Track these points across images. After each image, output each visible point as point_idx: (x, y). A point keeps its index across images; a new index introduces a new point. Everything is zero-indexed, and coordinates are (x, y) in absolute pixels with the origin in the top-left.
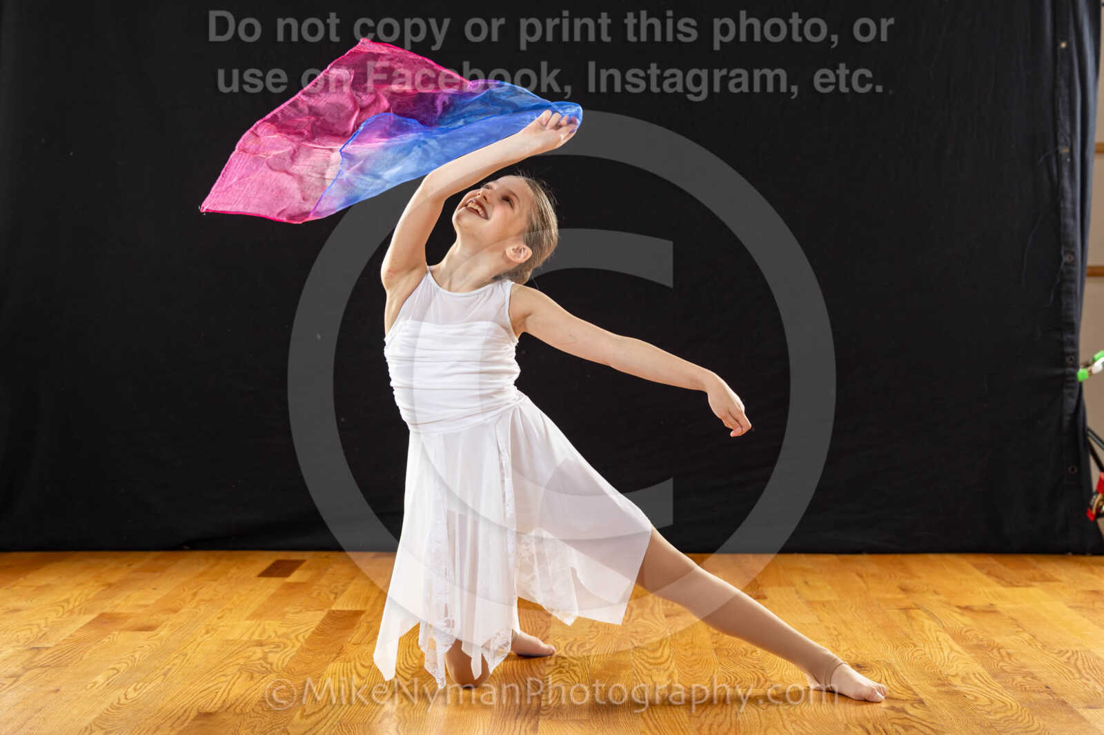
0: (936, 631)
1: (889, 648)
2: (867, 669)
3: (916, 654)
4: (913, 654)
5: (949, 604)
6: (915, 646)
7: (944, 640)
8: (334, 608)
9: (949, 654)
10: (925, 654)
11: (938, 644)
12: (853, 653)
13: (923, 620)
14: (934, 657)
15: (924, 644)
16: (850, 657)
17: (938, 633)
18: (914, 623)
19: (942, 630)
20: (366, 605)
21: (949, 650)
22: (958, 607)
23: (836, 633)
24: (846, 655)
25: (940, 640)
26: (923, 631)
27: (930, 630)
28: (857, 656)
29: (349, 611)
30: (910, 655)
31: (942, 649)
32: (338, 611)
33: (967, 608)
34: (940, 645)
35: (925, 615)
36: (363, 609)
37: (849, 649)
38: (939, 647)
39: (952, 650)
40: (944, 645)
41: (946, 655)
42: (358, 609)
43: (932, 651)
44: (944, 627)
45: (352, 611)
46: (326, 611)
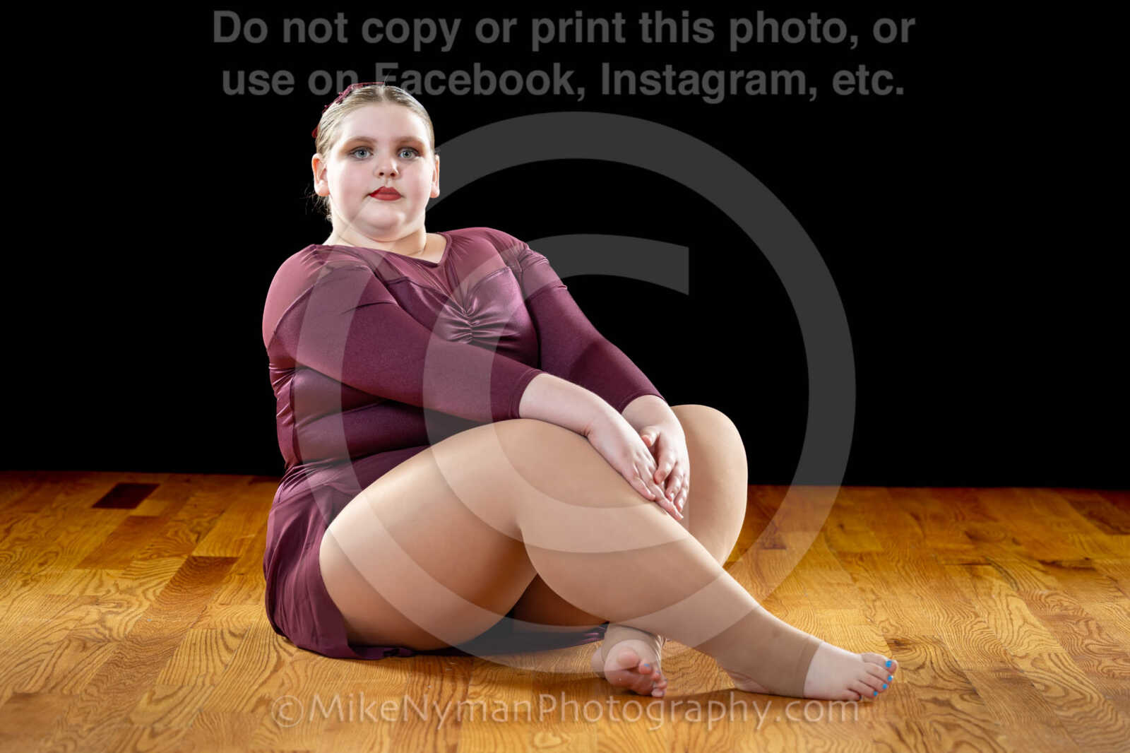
0: (1007, 595)
1: (942, 619)
2: (908, 646)
3: (976, 627)
4: (972, 628)
5: (1030, 557)
6: (977, 616)
7: (1017, 608)
8: (195, 554)
9: (1020, 627)
10: (988, 628)
11: (1007, 612)
12: (892, 625)
13: (994, 580)
14: (1000, 631)
15: (989, 614)
16: (888, 631)
17: (1009, 598)
18: (979, 585)
19: (1014, 593)
20: (238, 551)
21: (1021, 622)
23: (874, 597)
24: (883, 628)
25: (1010, 608)
26: (991, 598)
27: (1000, 594)
28: (897, 629)
29: (215, 558)
30: (969, 627)
31: (1011, 619)
32: (200, 557)
33: (1055, 565)
34: (1010, 614)
35: (995, 572)
36: (235, 555)
37: (888, 619)
38: (1008, 617)
39: (1025, 621)
40: (1015, 612)
41: (1016, 628)
42: (228, 555)
43: (999, 622)
44: (1018, 589)
45: (219, 558)
46: (186, 557)
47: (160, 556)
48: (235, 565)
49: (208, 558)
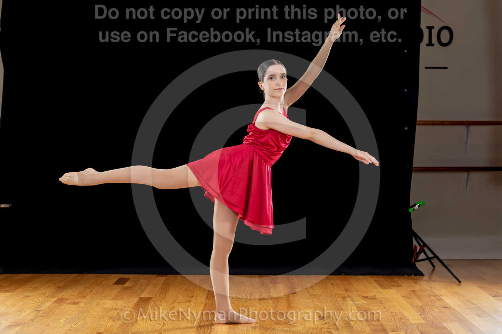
5: (360, 295)
8: (141, 296)
20: (153, 296)
22: (363, 297)
29: (147, 298)
32: (143, 297)
33: (366, 297)
35: (350, 300)
36: (152, 297)
42: (150, 297)
45: (148, 297)
46: (139, 297)
47: (132, 297)
48: (152, 299)
49: (145, 298)
